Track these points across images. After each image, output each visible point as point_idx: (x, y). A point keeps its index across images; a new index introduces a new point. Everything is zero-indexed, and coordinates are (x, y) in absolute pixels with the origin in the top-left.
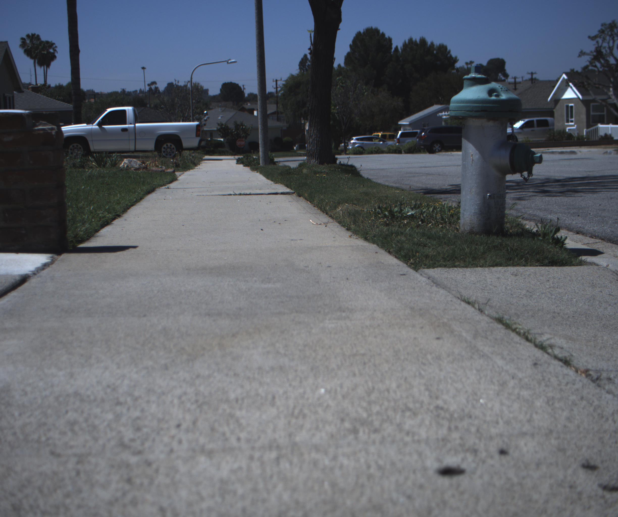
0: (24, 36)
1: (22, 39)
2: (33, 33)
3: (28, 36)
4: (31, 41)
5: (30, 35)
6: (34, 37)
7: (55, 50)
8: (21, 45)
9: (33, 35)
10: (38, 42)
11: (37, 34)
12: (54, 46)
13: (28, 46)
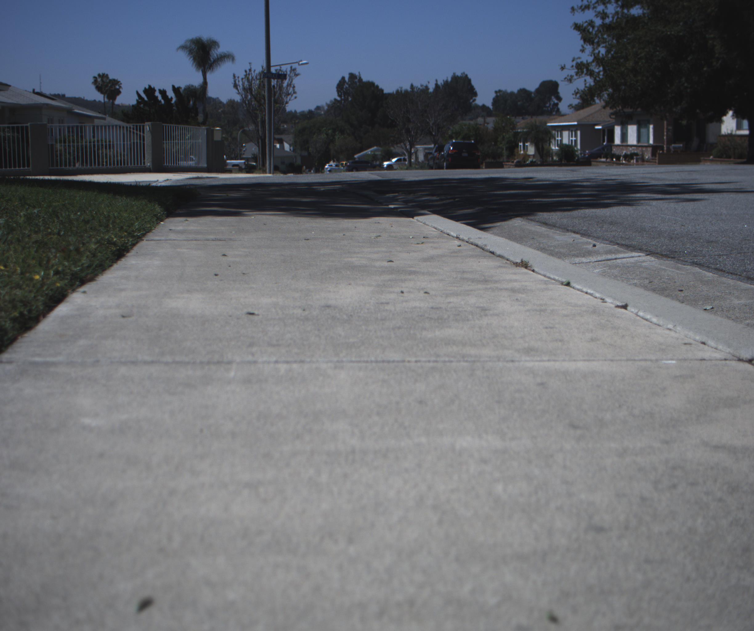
0: (97, 76)
1: (95, 77)
2: (103, 73)
3: (99, 75)
4: (102, 80)
5: (101, 74)
6: (103, 76)
7: (120, 87)
8: (93, 83)
9: (103, 75)
10: (108, 81)
11: (106, 73)
12: (120, 83)
13: (99, 84)
